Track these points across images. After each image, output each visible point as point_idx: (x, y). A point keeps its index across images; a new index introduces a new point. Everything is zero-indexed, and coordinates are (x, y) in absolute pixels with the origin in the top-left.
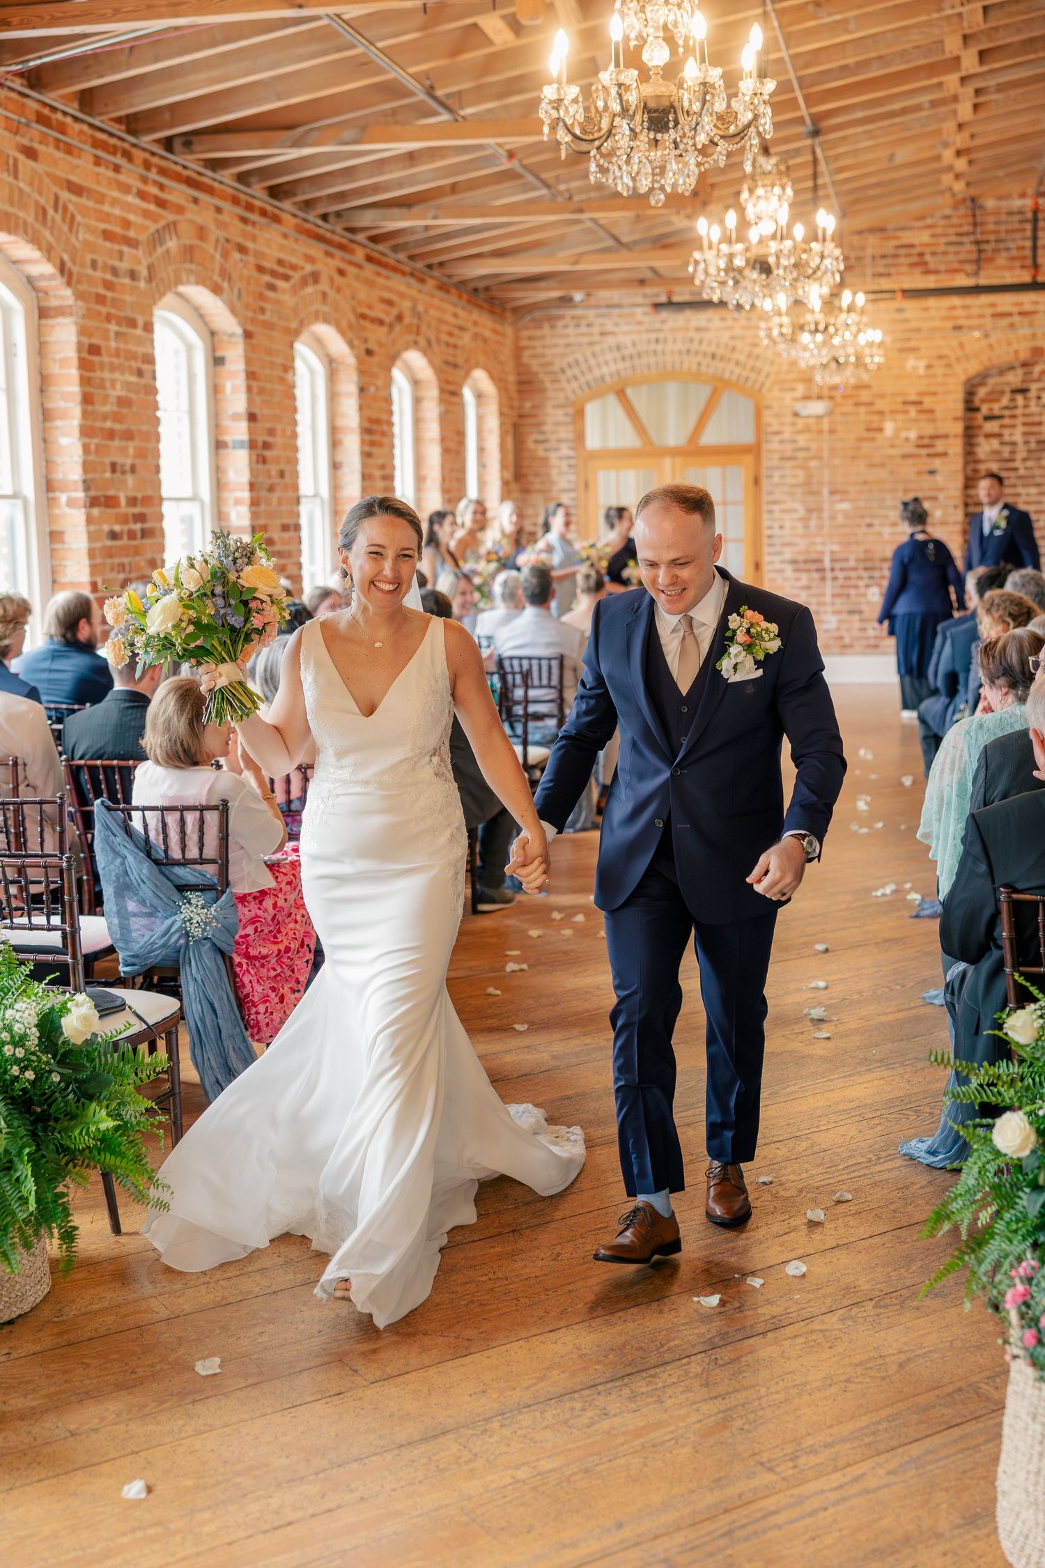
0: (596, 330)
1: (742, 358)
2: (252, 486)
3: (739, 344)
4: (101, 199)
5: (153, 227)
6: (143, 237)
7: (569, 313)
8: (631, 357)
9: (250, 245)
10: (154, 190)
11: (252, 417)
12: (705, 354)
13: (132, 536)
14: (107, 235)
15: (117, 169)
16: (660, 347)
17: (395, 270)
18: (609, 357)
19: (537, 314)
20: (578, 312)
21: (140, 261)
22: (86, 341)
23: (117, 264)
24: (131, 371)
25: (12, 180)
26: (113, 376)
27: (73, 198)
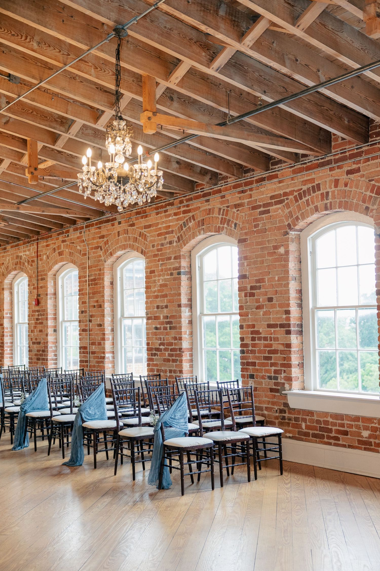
21: (174, 237)
22: (149, 270)
23: (163, 242)
24: (168, 275)
25: (126, 235)
26: (159, 278)
27: (146, 230)
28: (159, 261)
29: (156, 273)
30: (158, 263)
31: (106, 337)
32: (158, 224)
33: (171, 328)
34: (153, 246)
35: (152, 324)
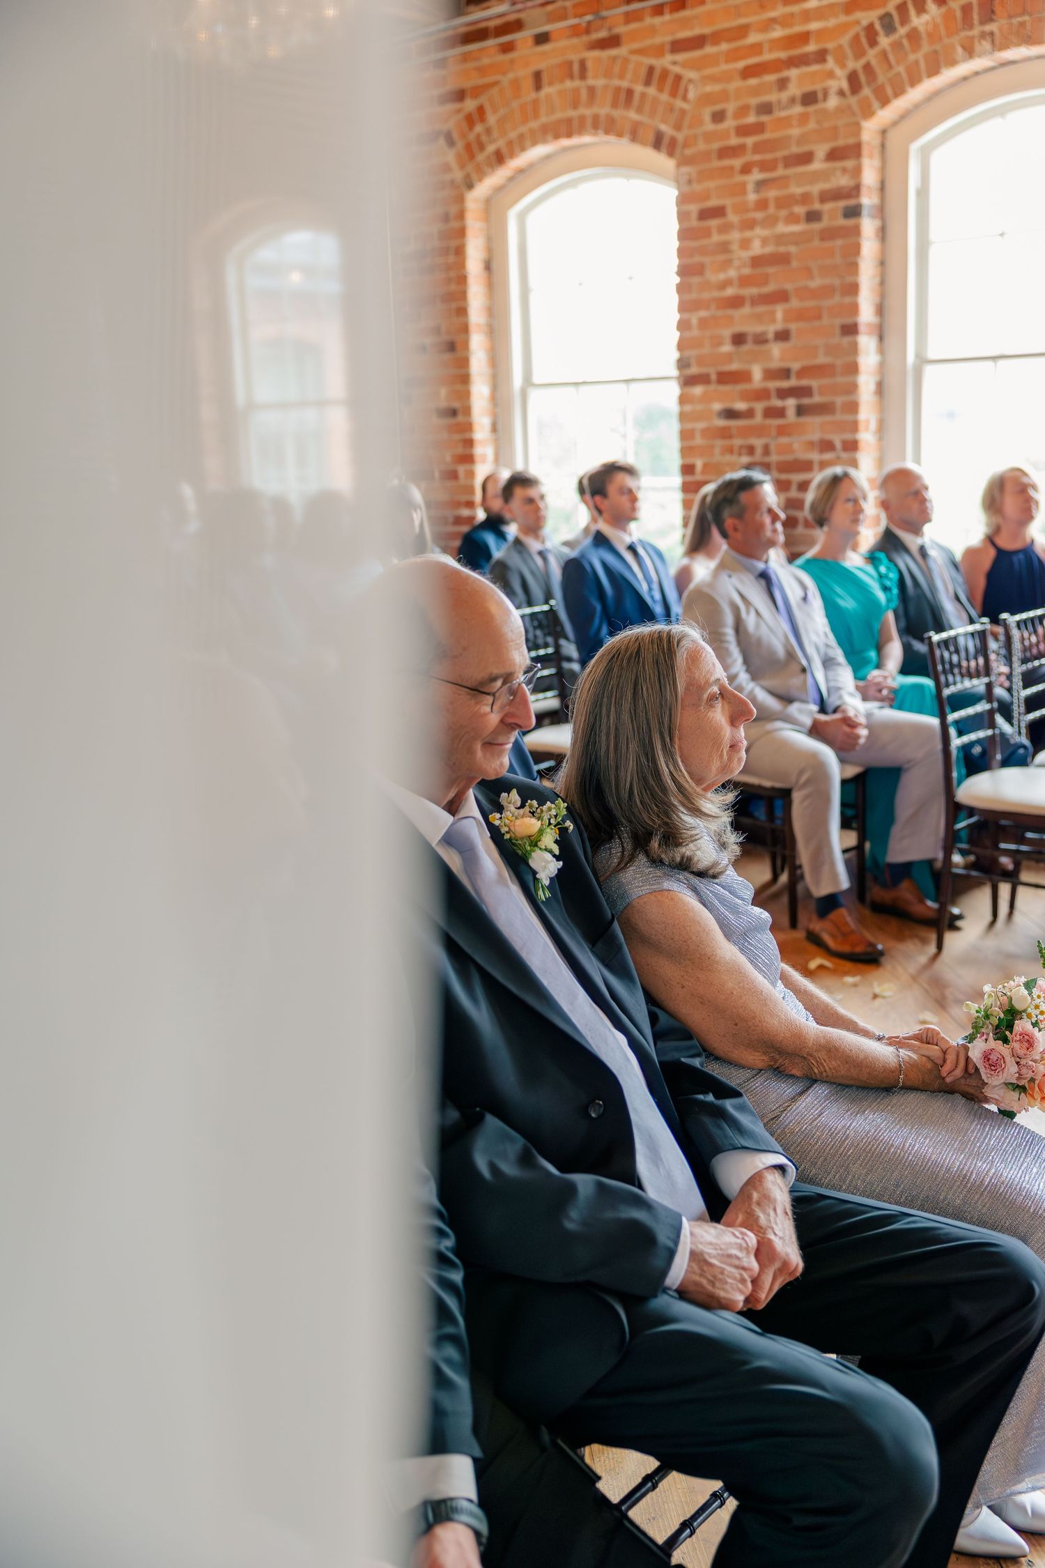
21: (831, 75)
22: (694, 208)
23: (772, 97)
24: (792, 219)
25: (577, 83)
26: (748, 234)
27: (680, 57)
28: (746, 169)
29: (732, 217)
30: (739, 178)
31: (479, 450)
32: (743, 31)
33: (801, 411)
34: (718, 117)
35: (705, 398)
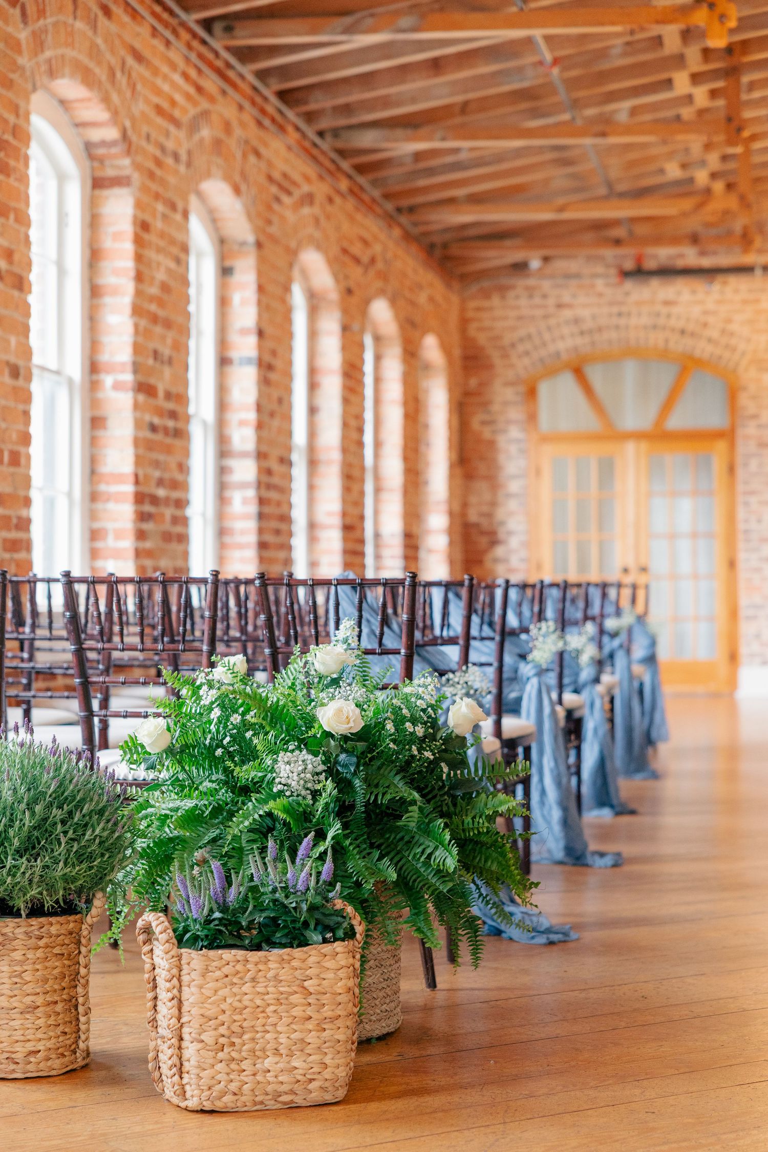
0: (551, 302)
1: (715, 334)
2: (259, 408)
3: (711, 319)
4: (156, 72)
5: (192, 111)
6: (185, 119)
7: (521, 283)
8: (590, 332)
9: (263, 150)
10: (193, 73)
11: (261, 333)
12: (673, 330)
13: (166, 431)
14: (159, 110)
15: (168, 43)
16: (622, 321)
17: (370, 208)
18: (566, 331)
19: (486, 284)
20: (531, 282)
